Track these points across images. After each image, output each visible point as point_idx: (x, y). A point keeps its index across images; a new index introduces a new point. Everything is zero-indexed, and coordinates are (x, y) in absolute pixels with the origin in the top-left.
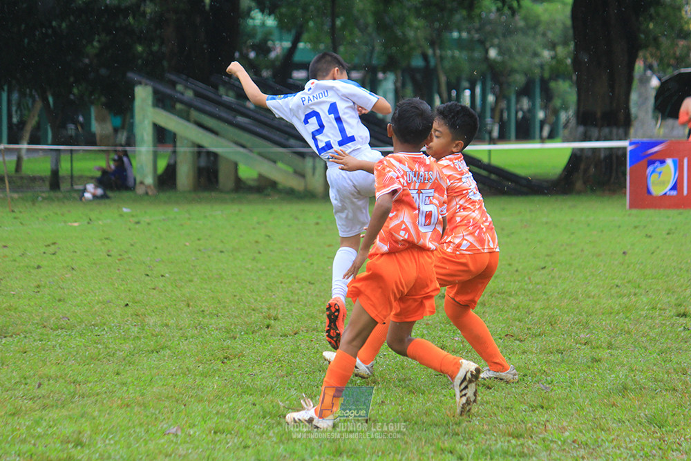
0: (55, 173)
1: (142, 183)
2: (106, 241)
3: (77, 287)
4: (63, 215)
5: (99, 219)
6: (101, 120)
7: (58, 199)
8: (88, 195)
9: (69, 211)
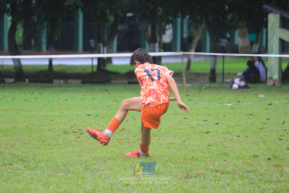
0: (213, 71)
1: (271, 78)
2: (251, 116)
3: (235, 146)
4: (220, 99)
5: (244, 102)
6: (243, 36)
7: (216, 88)
8: (235, 86)
9: (224, 96)
